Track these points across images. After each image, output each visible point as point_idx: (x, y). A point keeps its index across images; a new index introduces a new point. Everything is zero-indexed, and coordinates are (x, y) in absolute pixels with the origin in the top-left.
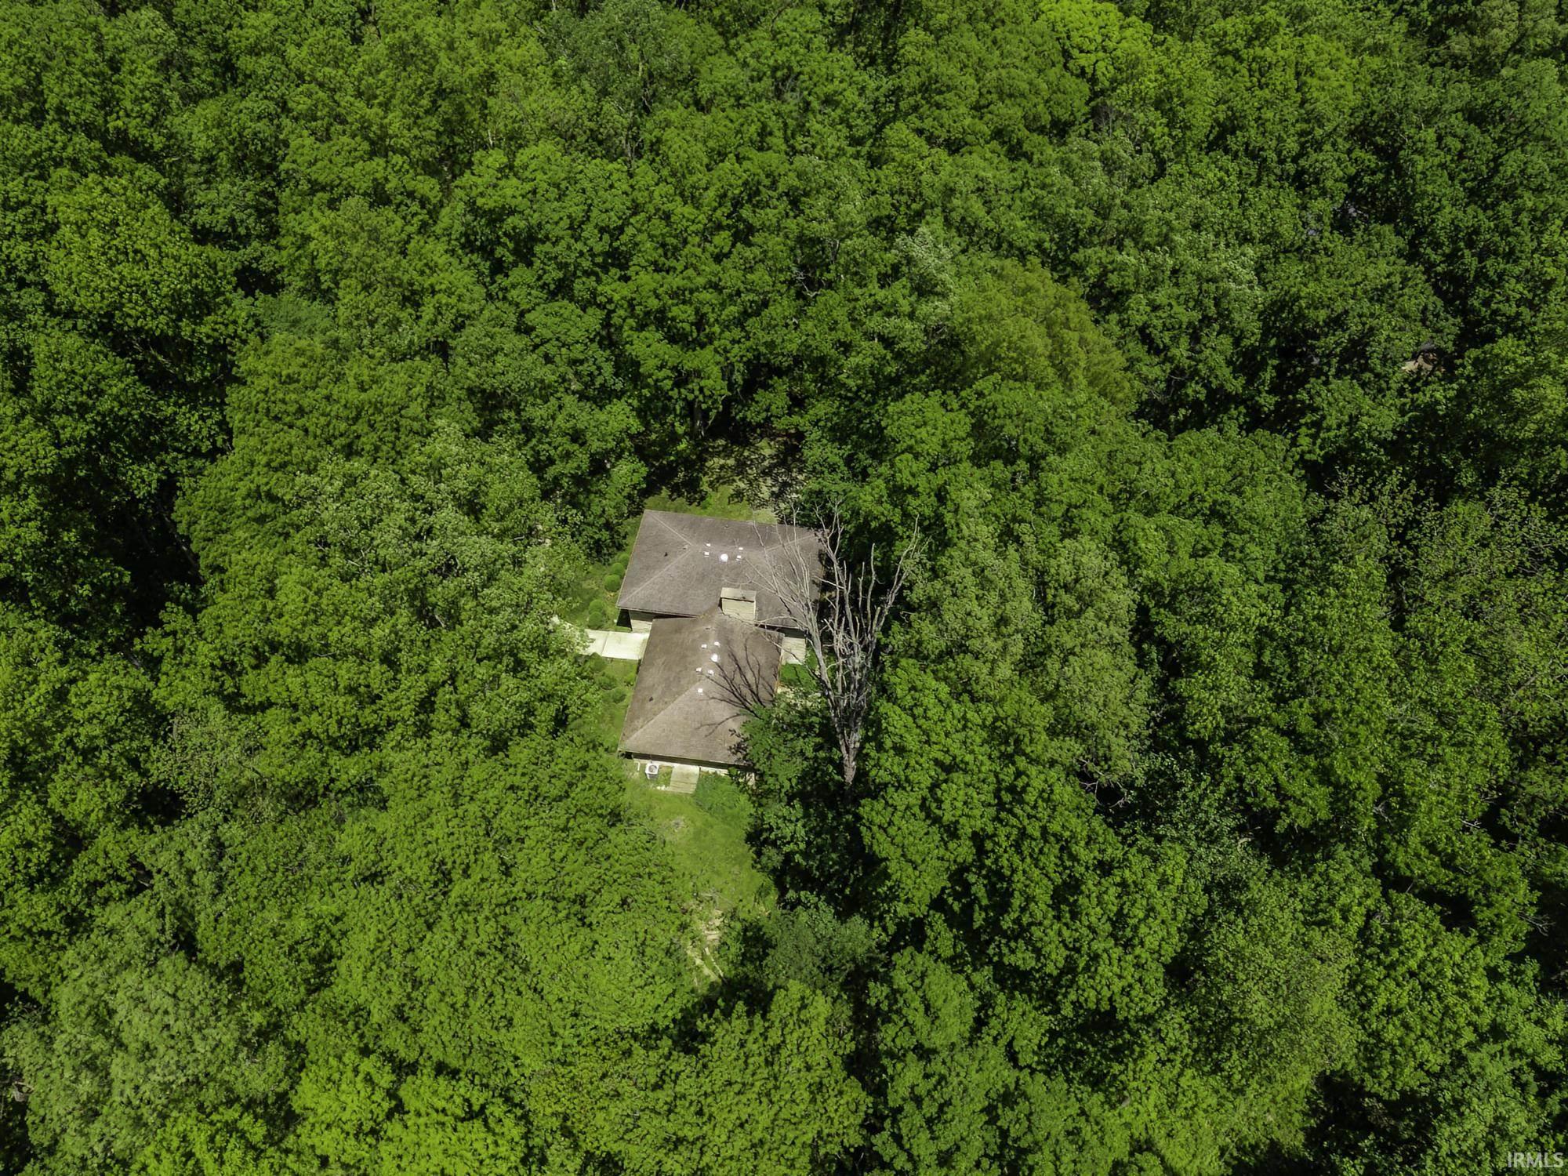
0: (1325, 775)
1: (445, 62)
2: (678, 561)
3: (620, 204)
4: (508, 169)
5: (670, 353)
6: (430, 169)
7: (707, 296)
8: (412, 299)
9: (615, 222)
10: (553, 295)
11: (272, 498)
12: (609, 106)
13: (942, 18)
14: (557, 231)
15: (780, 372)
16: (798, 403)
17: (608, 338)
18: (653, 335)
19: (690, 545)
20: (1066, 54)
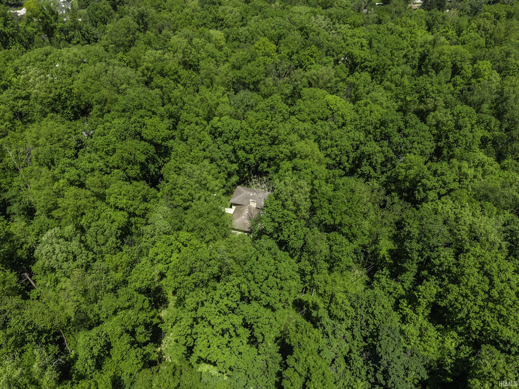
0: (332, 217)
1: (209, 101)
2: (243, 194)
3: (238, 127)
4: (219, 120)
5: (245, 155)
6: (205, 119)
7: (253, 145)
8: (200, 142)
9: (237, 131)
10: (225, 143)
11: (179, 168)
12: (239, 111)
13: (304, 97)
14: (226, 132)
15: (266, 160)
16: (269, 166)
17: (234, 151)
18: (242, 151)
19: (245, 192)
20: (328, 105)
